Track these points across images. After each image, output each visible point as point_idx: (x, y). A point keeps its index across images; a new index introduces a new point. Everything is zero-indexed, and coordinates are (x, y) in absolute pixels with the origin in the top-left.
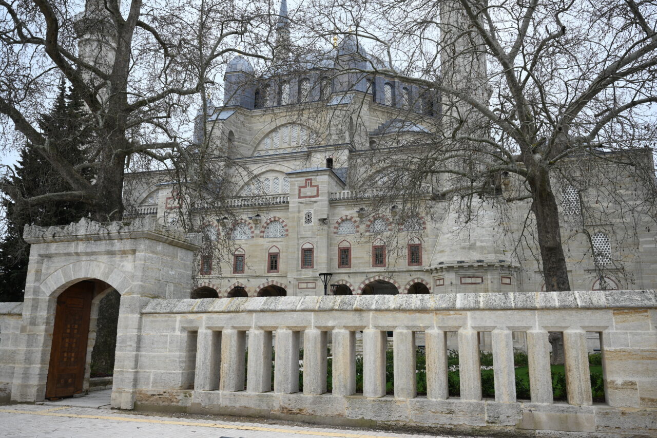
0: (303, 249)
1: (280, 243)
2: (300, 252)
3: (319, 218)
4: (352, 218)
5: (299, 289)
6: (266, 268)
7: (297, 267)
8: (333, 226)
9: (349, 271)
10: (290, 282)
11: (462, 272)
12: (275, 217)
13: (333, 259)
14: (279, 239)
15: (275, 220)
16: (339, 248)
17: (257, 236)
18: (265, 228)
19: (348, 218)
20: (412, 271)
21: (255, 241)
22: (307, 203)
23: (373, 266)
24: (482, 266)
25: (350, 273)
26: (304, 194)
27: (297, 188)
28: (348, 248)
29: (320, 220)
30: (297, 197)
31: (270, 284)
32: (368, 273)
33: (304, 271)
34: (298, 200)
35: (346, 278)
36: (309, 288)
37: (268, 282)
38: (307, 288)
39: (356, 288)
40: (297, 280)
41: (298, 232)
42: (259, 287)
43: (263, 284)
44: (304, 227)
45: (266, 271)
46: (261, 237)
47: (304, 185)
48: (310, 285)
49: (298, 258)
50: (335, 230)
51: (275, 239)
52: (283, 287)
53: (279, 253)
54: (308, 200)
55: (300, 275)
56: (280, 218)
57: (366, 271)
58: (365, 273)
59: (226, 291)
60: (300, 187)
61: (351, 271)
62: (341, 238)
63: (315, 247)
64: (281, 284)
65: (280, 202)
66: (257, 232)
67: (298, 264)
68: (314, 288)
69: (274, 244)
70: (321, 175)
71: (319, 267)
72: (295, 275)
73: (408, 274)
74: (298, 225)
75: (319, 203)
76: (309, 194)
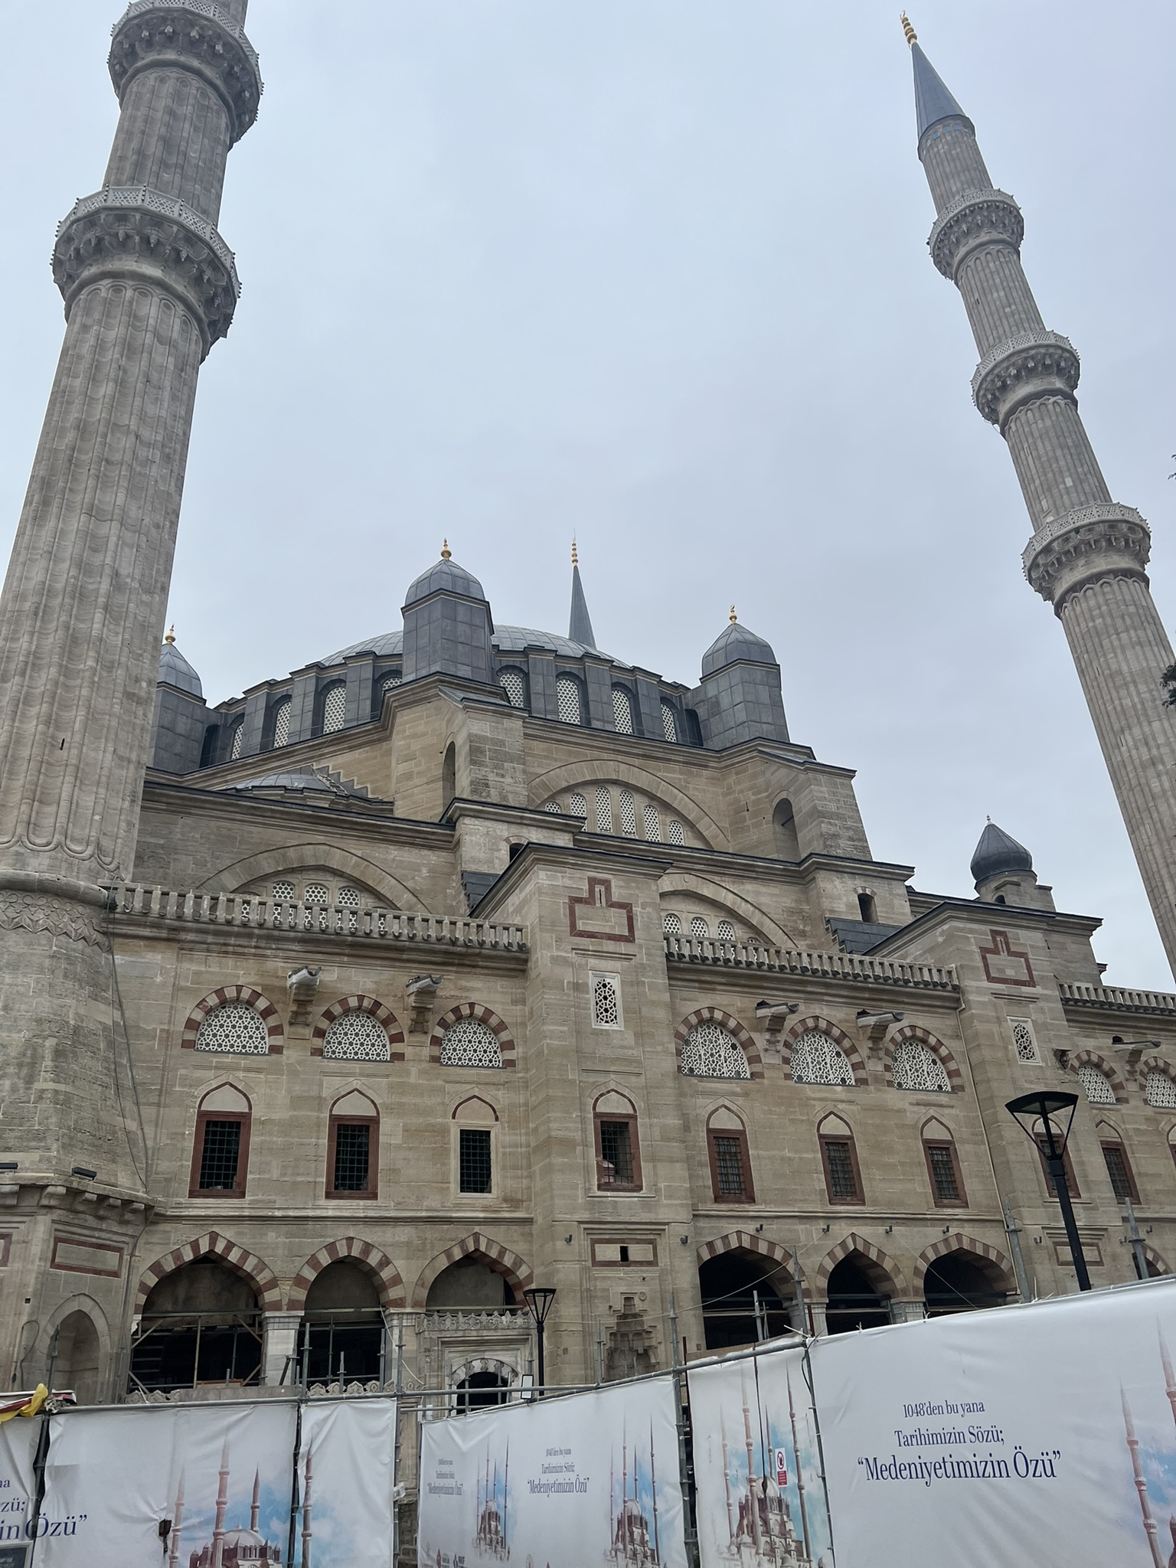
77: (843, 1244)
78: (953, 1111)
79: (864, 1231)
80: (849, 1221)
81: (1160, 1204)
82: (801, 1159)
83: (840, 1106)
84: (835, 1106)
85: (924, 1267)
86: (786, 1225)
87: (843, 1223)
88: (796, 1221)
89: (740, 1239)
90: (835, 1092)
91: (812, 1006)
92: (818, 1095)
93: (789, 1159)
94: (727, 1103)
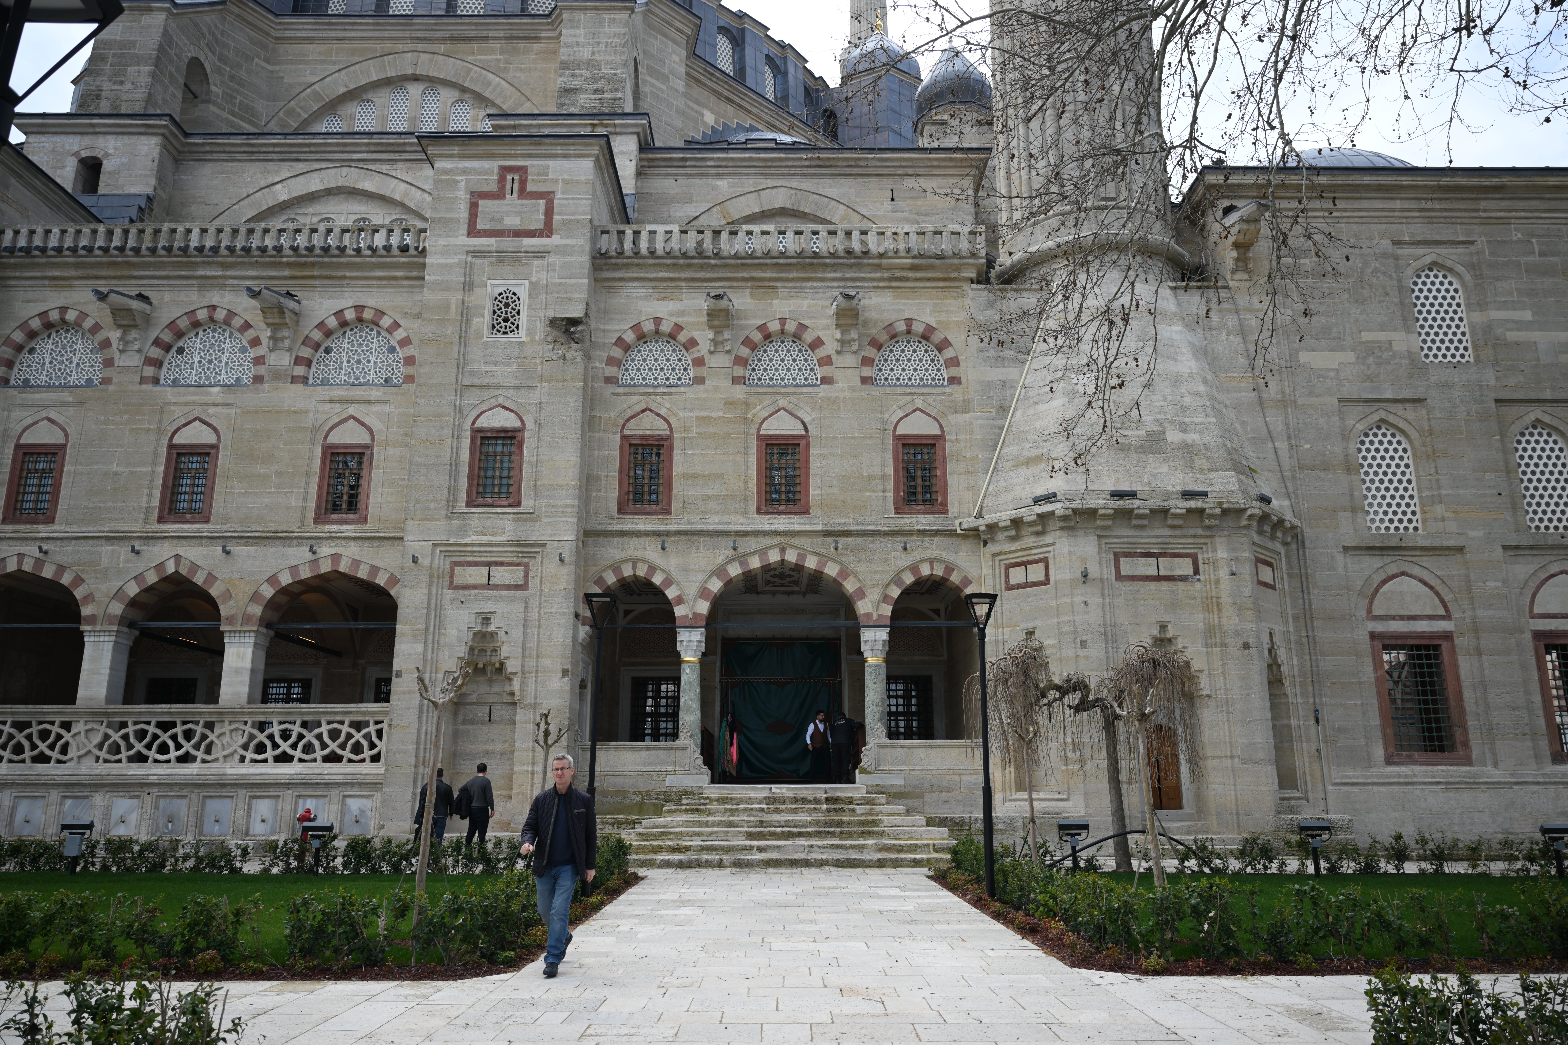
0: (476, 431)
1: (375, 408)
2: (466, 443)
3: (552, 314)
4: (679, 328)
5: (452, 586)
6: (312, 504)
7: (452, 500)
8: (605, 355)
9: (662, 528)
10: (415, 560)
11: (1124, 535)
12: (360, 308)
13: (597, 478)
14: (374, 394)
15: (360, 320)
16: (624, 438)
17: (277, 376)
18: (317, 346)
19: (665, 327)
20: (910, 533)
21: (267, 395)
22: (501, 255)
23: (759, 511)
24: (1201, 511)
25: (667, 534)
26: (492, 220)
27: (463, 195)
28: (661, 438)
29: (553, 322)
30: (464, 229)
31: (325, 567)
32: (739, 534)
33: (478, 518)
34: (463, 240)
35: (650, 552)
36: (497, 587)
37: (315, 563)
38: (489, 586)
39: (691, 592)
40: (446, 554)
41: (462, 364)
42: (272, 580)
43: (294, 569)
44: (486, 345)
45: (310, 516)
46: (294, 380)
47: (493, 187)
48: (501, 575)
49: (454, 465)
50: (611, 371)
51: (358, 393)
52: (381, 580)
53: (369, 447)
54: (508, 243)
55: (463, 530)
56: (381, 313)
57: (734, 528)
58: (727, 534)
59: (119, 594)
60: (477, 197)
61: (673, 527)
62: (636, 401)
63: (530, 425)
64: (375, 570)
65: (388, 248)
66: (281, 360)
67: (453, 490)
68: (517, 587)
69: (352, 410)
70: (565, 156)
71: (542, 503)
72: (439, 530)
73: (896, 543)
74: (463, 338)
75: (551, 258)
76: (512, 222)
77: (160, 566)
78: (386, 408)
79: (192, 553)
80: (175, 542)
81: (704, 513)
82: (132, 473)
83: (211, 411)
84: (204, 411)
85: (268, 592)
86: (85, 547)
87: (167, 544)
88: (103, 542)
89: (20, 563)
90: (209, 394)
91: (209, 294)
92: (182, 399)
93: (116, 474)
94: (53, 415)
